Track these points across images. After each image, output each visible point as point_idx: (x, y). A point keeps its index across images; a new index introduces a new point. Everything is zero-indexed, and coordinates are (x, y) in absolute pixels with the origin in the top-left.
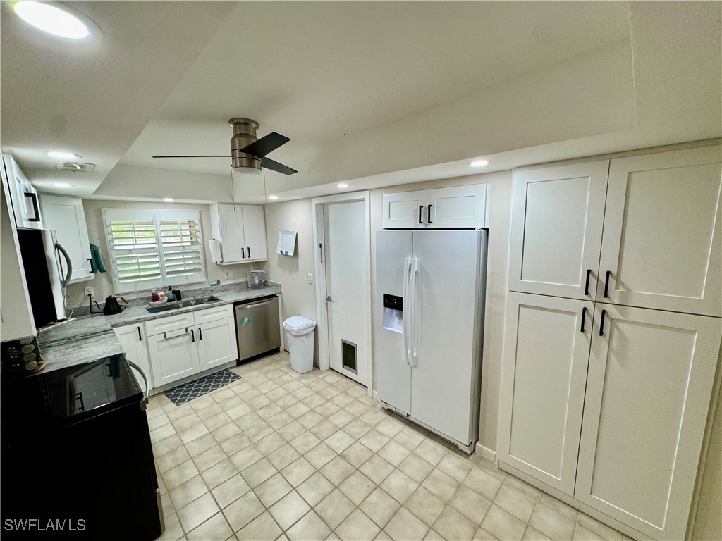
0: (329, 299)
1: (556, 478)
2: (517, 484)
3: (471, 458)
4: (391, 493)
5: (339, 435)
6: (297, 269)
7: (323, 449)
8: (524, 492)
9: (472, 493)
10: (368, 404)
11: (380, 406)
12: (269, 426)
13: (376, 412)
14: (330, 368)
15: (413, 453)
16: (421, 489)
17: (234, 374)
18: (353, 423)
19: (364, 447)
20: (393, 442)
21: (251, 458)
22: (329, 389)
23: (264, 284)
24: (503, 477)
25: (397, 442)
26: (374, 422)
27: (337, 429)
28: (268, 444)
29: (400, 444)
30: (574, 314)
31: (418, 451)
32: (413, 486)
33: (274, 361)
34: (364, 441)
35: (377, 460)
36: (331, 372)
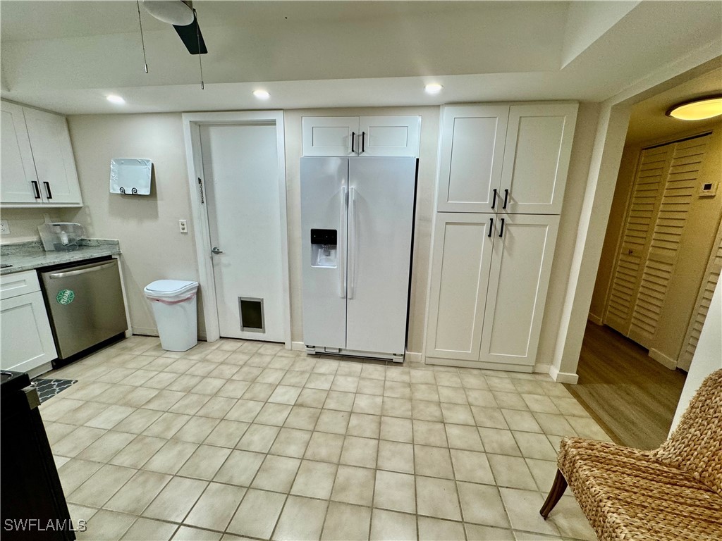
0: (216, 252)
1: (468, 352)
2: (442, 369)
3: (404, 365)
4: (366, 412)
5: (280, 390)
6: (155, 215)
7: (270, 409)
8: (449, 372)
9: (420, 385)
10: (291, 356)
11: (303, 354)
12: (178, 414)
13: (304, 360)
14: (221, 337)
15: (361, 378)
16: (386, 399)
17: (57, 381)
18: (288, 376)
19: (314, 390)
20: (339, 377)
21: (180, 453)
22: (234, 356)
23: (81, 245)
24: (431, 368)
25: (341, 375)
26: (308, 368)
27: (274, 387)
28: (193, 431)
29: (345, 375)
30: (483, 224)
31: (364, 375)
32: (379, 400)
33: (124, 349)
34: (311, 385)
35: (334, 395)
36: (223, 341)
